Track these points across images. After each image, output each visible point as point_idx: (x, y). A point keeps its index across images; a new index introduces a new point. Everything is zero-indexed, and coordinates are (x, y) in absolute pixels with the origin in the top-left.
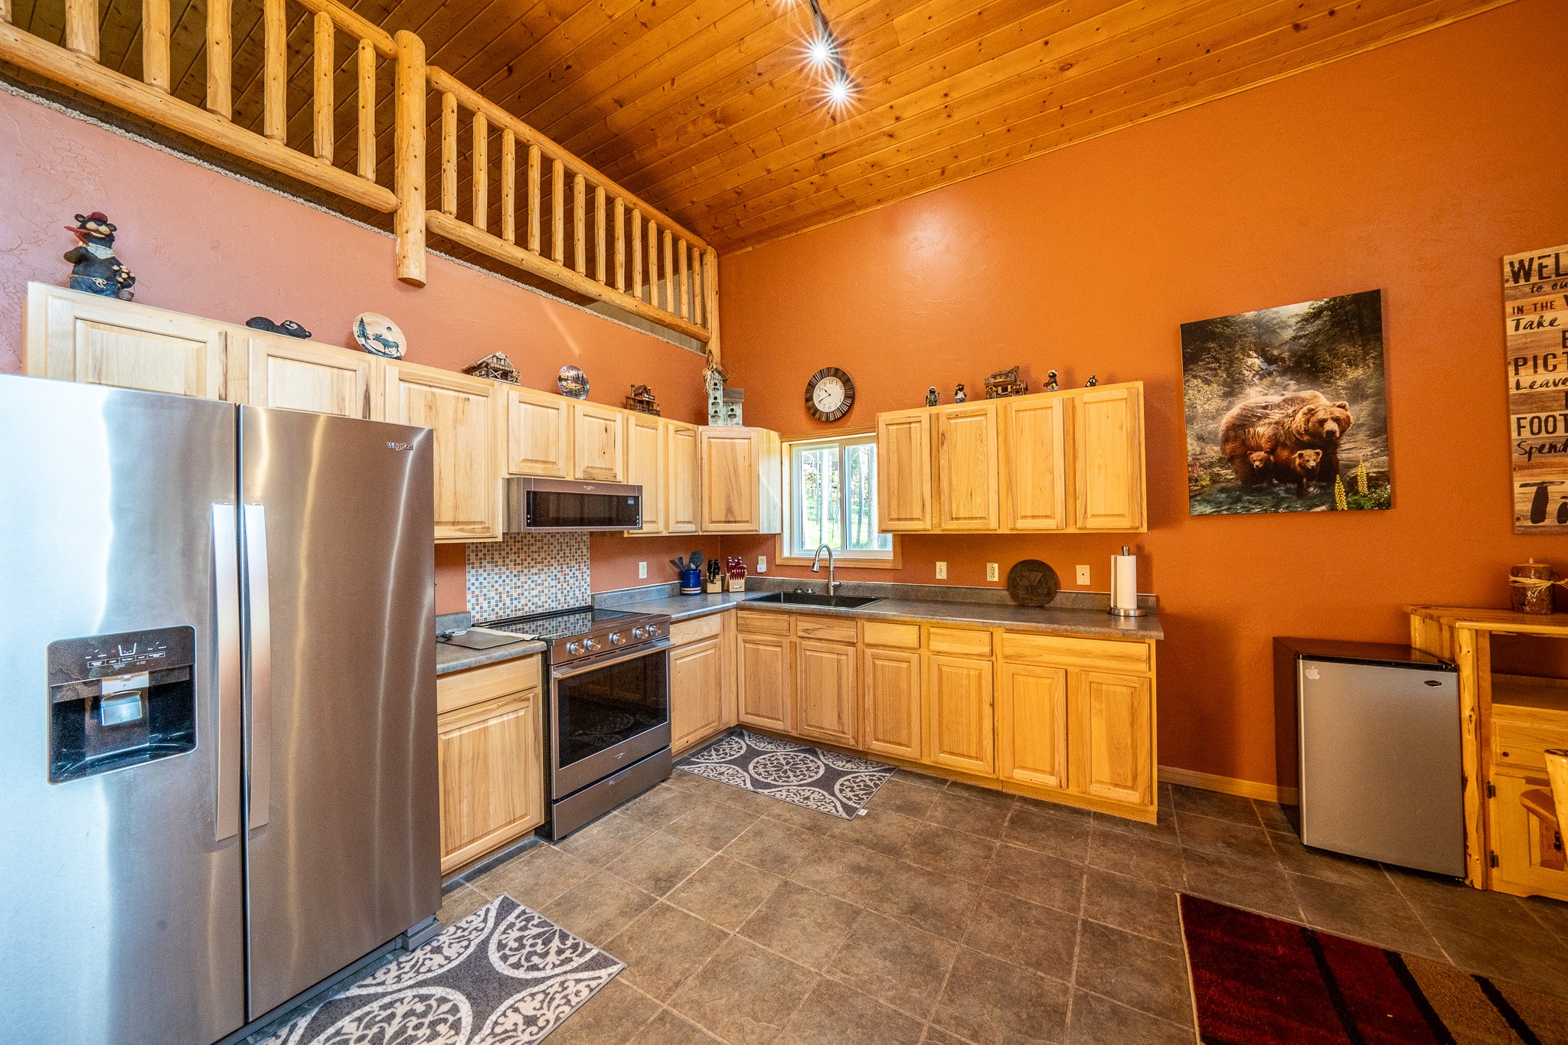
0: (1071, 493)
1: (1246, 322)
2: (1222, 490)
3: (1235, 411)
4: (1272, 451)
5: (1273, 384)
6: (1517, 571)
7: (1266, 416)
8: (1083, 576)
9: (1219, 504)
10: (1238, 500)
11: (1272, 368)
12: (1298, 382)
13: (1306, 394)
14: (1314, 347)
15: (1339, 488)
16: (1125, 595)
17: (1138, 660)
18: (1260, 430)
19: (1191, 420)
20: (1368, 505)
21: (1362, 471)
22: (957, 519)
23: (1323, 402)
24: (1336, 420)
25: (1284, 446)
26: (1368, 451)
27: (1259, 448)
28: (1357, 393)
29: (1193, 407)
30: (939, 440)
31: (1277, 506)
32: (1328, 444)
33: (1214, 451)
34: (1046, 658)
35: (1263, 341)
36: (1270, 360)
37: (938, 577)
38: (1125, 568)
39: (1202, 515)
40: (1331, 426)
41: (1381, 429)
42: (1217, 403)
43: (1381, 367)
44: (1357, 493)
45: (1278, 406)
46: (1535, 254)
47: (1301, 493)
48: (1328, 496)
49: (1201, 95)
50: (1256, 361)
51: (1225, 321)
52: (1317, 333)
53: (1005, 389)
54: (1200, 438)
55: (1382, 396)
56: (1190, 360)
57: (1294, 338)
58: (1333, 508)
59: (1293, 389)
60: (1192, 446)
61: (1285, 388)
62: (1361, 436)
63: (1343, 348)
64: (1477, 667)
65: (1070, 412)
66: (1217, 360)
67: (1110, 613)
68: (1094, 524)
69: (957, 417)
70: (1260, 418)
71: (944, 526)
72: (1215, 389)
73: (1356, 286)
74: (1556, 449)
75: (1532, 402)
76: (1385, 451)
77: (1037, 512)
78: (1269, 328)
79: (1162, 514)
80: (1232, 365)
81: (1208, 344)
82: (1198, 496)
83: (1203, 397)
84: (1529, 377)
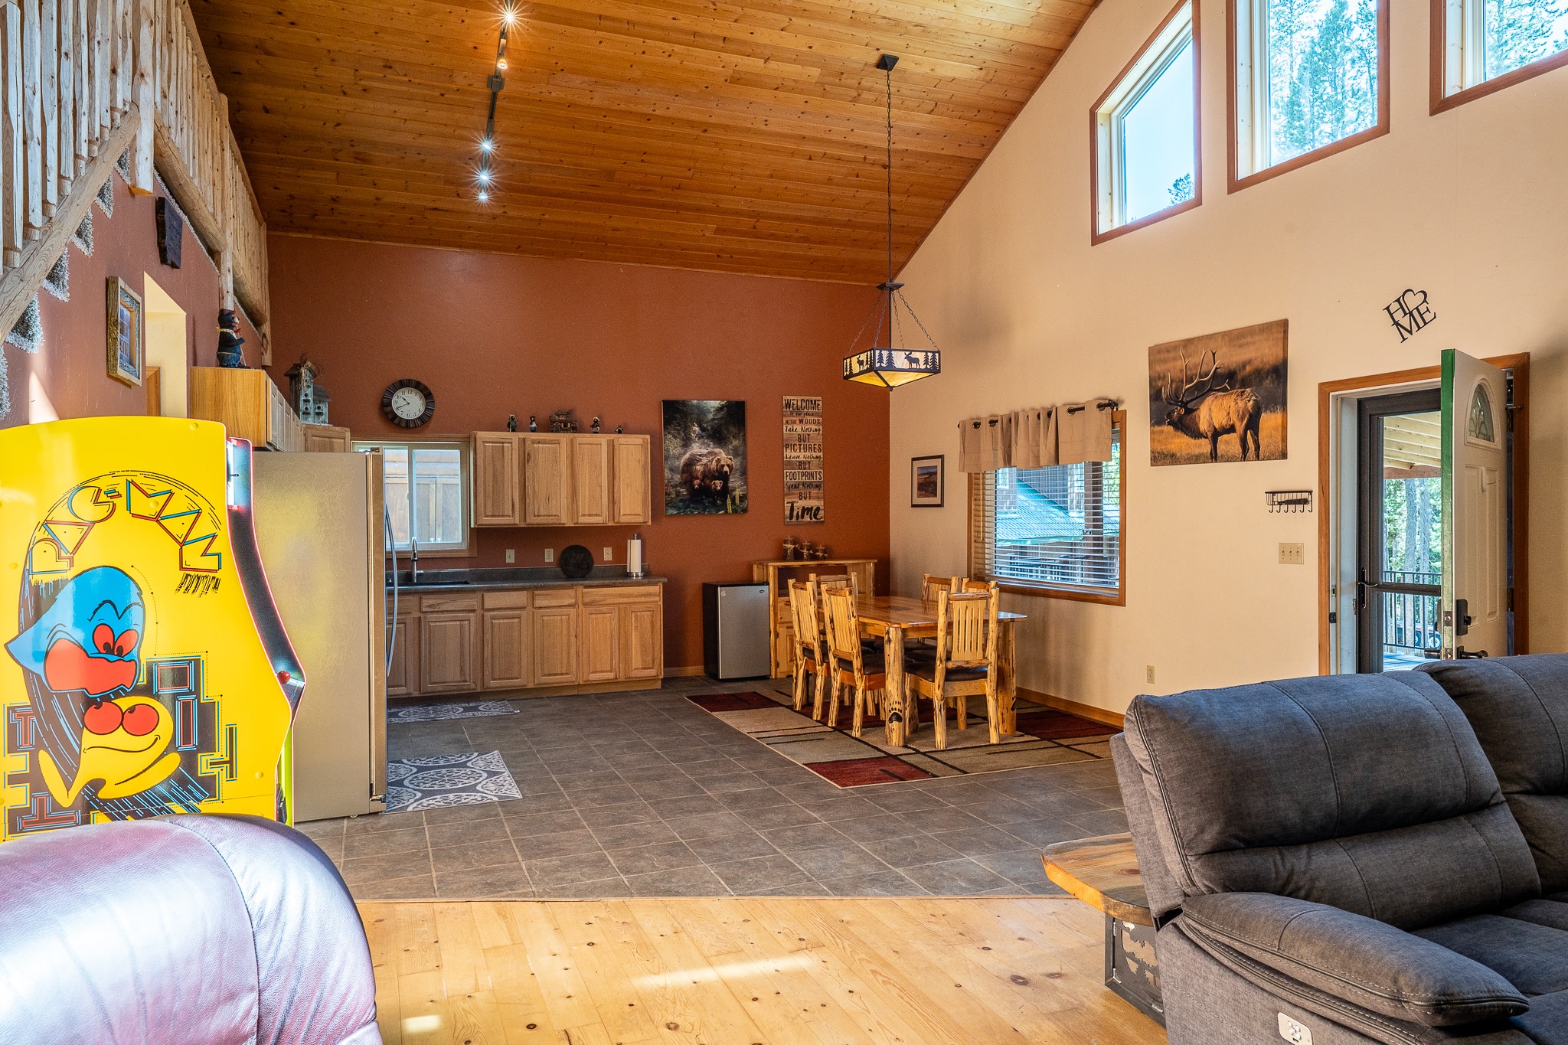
0: (613, 501)
1: (693, 405)
2: (681, 501)
3: (687, 456)
4: (702, 480)
5: (703, 443)
6: (786, 542)
7: (700, 460)
8: (608, 554)
9: (679, 509)
10: (687, 507)
11: (704, 434)
12: (714, 444)
13: (717, 450)
14: (720, 426)
15: (729, 501)
16: (635, 565)
17: (655, 595)
18: (698, 467)
19: (667, 458)
20: (739, 511)
21: (737, 493)
22: (538, 516)
23: (723, 456)
24: (728, 466)
25: (708, 478)
26: (739, 483)
27: (698, 478)
28: (736, 453)
29: (668, 450)
30: (525, 458)
31: (704, 510)
32: (724, 477)
33: (677, 478)
34: (609, 601)
35: (700, 416)
36: (703, 429)
37: (508, 561)
38: (635, 547)
39: (671, 515)
40: (726, 469)
41: (744, 473)
42: (678, 450)
43: (744, 441)
44: (735, 504)
45: (705, 455)
46: (792, 397)
47: (714, 504)
48: (724, 506)
49: (675, 265)
50: (696, 429)
51: (684, 403)
52: (721, 418)
53: (565, 426)
54: (671, 470)
55: (745, 456)
56: (667, 422)
57: (713, 419)
58: (726, 512)
59: (712, 447)
60: (667, 474)
61: (709, 446)
62: (737, 475)
63: (732, 429)
64: (774, 583)
65: (612, 448)
66: (680, 425)
67: (628, 575)
68: (624, 520)
69: (539, 442)
70: (698, 461)
71: (529, 521)
72: (678, 442)
73: (736, 397)
74: (796, 487)
75: (790, 465)
76: (746, 483)
77: (592, 513)
78: (702, 411)
79: (656, 514)
80: (686, 429)
81: (676, 415)
82: (670, 504)
83: (673, 445)
84: (789, 453)
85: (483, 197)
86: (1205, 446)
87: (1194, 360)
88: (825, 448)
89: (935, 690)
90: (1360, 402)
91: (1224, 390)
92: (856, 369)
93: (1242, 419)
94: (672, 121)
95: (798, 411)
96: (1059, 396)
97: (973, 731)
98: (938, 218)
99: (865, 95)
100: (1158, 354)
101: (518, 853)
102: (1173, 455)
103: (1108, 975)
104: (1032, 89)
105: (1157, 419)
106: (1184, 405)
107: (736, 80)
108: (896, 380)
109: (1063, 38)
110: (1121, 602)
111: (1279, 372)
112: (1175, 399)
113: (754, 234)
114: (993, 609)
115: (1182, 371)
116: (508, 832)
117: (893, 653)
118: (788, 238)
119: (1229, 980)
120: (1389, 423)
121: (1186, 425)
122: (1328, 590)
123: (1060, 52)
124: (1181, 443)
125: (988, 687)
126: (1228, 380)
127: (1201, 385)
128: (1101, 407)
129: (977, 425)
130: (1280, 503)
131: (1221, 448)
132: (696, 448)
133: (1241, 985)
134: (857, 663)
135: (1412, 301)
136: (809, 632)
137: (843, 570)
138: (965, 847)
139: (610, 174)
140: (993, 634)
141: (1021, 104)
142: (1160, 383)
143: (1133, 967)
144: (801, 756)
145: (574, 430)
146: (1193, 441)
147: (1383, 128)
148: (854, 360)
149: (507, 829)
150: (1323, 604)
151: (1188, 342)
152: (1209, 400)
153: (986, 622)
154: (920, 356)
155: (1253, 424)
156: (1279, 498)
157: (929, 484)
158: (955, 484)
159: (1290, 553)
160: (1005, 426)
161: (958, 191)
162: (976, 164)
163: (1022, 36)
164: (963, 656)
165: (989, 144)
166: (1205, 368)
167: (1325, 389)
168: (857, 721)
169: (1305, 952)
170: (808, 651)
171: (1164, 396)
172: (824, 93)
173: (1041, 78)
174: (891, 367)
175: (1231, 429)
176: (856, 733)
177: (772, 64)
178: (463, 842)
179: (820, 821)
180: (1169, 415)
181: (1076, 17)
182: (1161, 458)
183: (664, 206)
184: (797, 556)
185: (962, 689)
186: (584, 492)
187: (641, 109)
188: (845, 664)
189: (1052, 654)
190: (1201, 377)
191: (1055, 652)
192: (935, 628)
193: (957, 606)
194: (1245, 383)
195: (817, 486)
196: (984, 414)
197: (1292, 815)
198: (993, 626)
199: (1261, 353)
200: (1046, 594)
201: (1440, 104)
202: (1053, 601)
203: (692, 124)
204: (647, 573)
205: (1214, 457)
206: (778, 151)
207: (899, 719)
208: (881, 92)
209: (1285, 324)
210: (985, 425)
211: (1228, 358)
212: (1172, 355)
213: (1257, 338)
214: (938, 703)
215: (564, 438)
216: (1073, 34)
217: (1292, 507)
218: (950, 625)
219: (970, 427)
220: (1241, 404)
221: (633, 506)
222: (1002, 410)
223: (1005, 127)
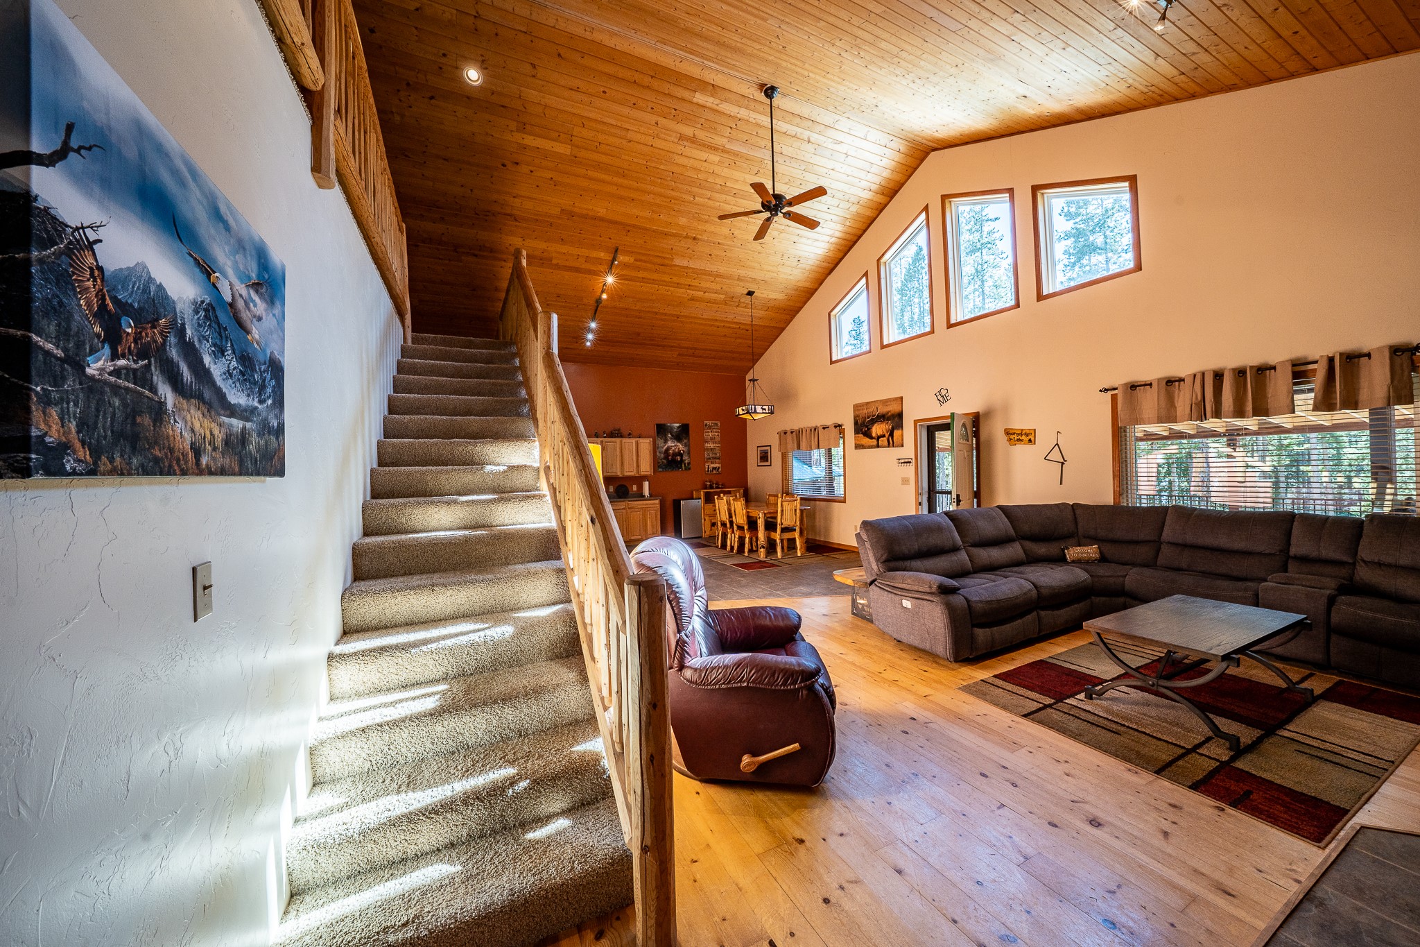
0: (638, 466)
1: (668, 426)
2: (664, 465)
3: (666, 446)
4: (672, 456)
5: (673, 441)
6: (706, 481)
7: (671, 448)
8: (635, 488)
9: (664, 469)
10: (667, 468)
11: (673, 437)
12: (677, 441)
13: (678, 444)
14: (679, 434)
15: (683, 465)
16: (646, 492)
17: (656, 504)
18: (670, 451)
19: (659, 448)
20: (687, 469)
21: (686, 462)
22: (608, 473)
23: (680, 446)
24: (683, 450)
25: (675, 455)
26: (687, 457)
27: (670, 456)
28: (686, 445)
29: (659, 444)
31: (673, 469)
32: (681, 455)
33: (663, 456)
34: (638, 507)
35: (671, 430)
36: (672, 435)
38: (646, 485)
39: (661, 471)
40: (682, 452)
41: (689, 454)
42: (663, 444)
43: (689, 440)
44: (686, 466)
45: (673, 446)
47: (677, 466)
48: (681, 467)
50: (670, 435)
51: (664, 425)
52: (679, 431)
53: (617, 435)
54: (660, 452)
55: (689, 446)
56: (658, 433)
57: (676, 431)
58: (682, 469)
60: (659, 454)
61: (675, 442)
62: (686, 454)
63: (684, 435)
64: (704, 498)
65: (637, 443)
66: (663, 434)
67: (644, 496)
68: (642, 473)
69: (608, 442)
72: (662, 441)
73: (685, 422)
74: (710, 459)
75: (708, 450)
76: (690, 457)
77: (630, 471)
78: (672, 428)
79: (655, 471)
80: (666, 436)
81: (661, 430)
82: (659, 467)
83: (660, 442)
84: (707, 445)
85: (588, 344)
86: (874, 442)
87: (871, 410)
88: (721, 442)
89: (777, 536)
90: (928, 427)
91: (881, 421)
92: (741, 412)
93: (887, 432)
94: (666, 314)
95: (710, 427)
96: (819, 422)
97: (790, 552)
98: (767, 349)
99: (742, 305)
100: (856, 407)
102: (863, 445)
103: (852, 611)
104: (805, 303)
105: (857, 432)
106: (867, 427)
107: (692, 299)
108: (757, 417)
109: (817, 285)
110: (844, 501)
111: (900, 415)
112: (863, 424)
113: (694, 356)
114: (798, 505)
117: (761, 523)
118: (707, 357)
119: (890, 595)
120: (937, 434)
121: (867, 434)
122: (918, 494)
123: (816, 290)
124: (866, 441)
125: (797, 535)
126: (882, 418)
127: (873, 419)
128: (835, 427)
129: (785, 433)
130: (901, 463)
131: (880, 443)
132: (670, 443)
133: (893, 595)
134: (746, 527)
135: (943, 392)
136: (724, 517)
137: (729, 492)
138: (799, 585)
139: (638, 334)
140: (798, 514)
141: (801, 308)
142: (857, 418)
143: (860, 607)
144: (729, 562)
145: (621, 437)
147: (932, 332)
148: (740, 409)
150: (917, 499)
151: (868, 403)
152: (876, 425)
153: (796, 510)
154: (766, 407)
155: (891, 434)
156: (901, 461)
157: (765, 457)
158: (776, 456)
159: (905, 481)
160: (798, 434)
161: (775, 339)
162: (783, 329)
163: (801, 284)
164: (786, 523)
165: (788, 322)
166: (874, 413)
167: (916, 422)
168: (746, 550)
169: (909, 581)
170: (724, 525)
171: (859, 423)
172: (726, 304)
173: (809, 299)
174: (755, 412)
175: (884, 436)
176: (746, 554)
177: (707, 294)
179: (744, 581)
180: (861, 430)
181: (822, 278)
182: (858, 447)
183: (658, 346)
184: (711, 487)
185: (787, 535)
186: (626, 463)
187: (654, 310)
188: (740, 528)
189: (817, 524)
190: (873, 416)
191: (819, 522)
192: (777, 512)
193: (784, 504)
195: (719, 458)
196: (788, 429)
197: (906, 552)
198: (798, 511)
199: (893, 408)
200: (815, 500)
201: (950, 326)
202: (818, 502)
203: (673, 315)
204: (651, 495)
205: (878, 446)
206: (705, 325)
207: (763, 547)
208: (748, 304)
209: (902, 398)
210: (789, 433)
211: (882, 410)
212: (862, 408)
213: (892, 403)
214: (778, 541)
215: (618, 440)
216: (821, 284)
217: (905, 464)
218: (782, 511)
219: (782, 434)
220: (887, 427)
221: (646, 468)
222: (796, 428)
223: (794, 316)
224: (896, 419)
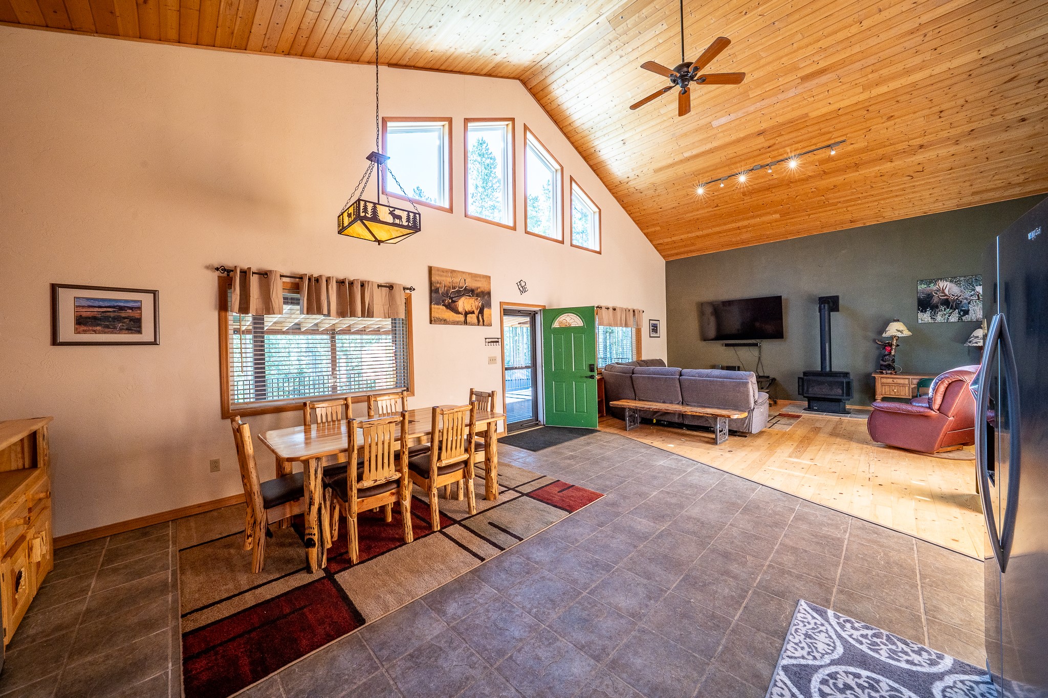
86: (460, 318)
87: (456, 280)
91: (469, 296)
93: (477, 309)
101: (845, 546)
102: (445, 320)
106: (451, 298)
111: (489, 294)
115: (450, 283)
116: (840, 568)
121: (452, 307)
122: (503, 372)
126: (471, 292)
127: (459, 292)
130: (489, 342)
131: (469, 319)
142: (438, 285)
146: (455, 315)
147: (515, 228)
149: (839, 571)
150: (503, 376)
151: (453, 271)
152: (463, 299)
155: (481, 312)
156: (487, 340)
159: (493, 360)
166: (461, 285)
167: (501, 304)
171: (440, 292)
175: (473, 313)
178: (885, 576)
180: (443, 301)
190: (459, 288)
194: (478, 295)
199: (480, 285)
205: (466, 323)
209: (489, 277)
211: (471, 284)
212: (445, 274)
213: (482, 279)
217: (492, 344)
220: (477, 303)
224: (485, 296)
